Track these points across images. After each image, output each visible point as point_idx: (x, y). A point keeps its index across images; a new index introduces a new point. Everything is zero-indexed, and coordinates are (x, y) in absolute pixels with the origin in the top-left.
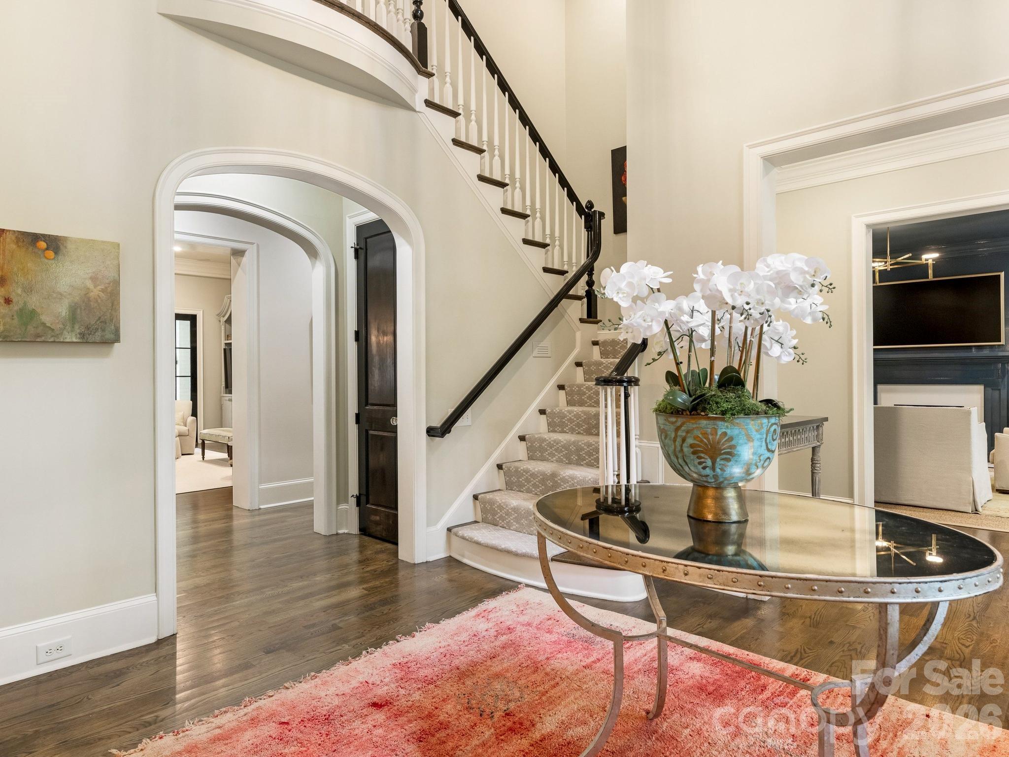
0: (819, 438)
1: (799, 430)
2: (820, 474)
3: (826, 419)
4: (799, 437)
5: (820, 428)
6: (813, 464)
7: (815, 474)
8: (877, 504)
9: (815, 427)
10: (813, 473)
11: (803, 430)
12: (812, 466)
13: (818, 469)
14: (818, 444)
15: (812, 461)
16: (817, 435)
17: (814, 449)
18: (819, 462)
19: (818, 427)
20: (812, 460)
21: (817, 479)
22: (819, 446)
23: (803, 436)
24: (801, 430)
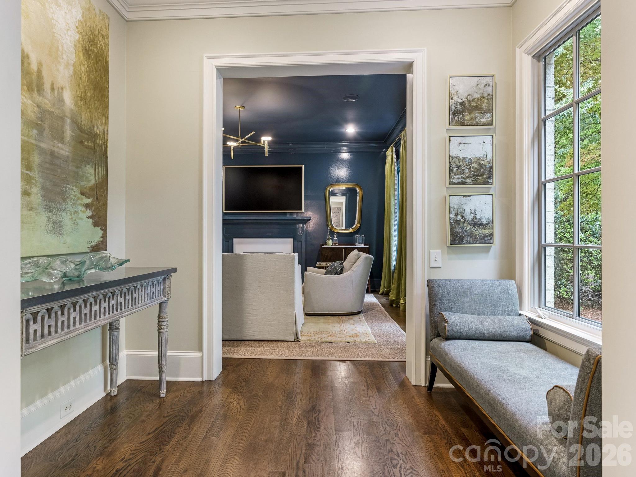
0: (166, 292)
1: (136, 287)
2: (167, 333)
3: (174, 270)
4: (135, 295)
5: (167, 281)
6: (159, 322)
7: (161, 334)
8: (227, 343)
9: (161, 280)
10: (159, 333)
11: (142, 286)
12: (158, 325)
13: (165, 327)
14: (165, 299)
15: (158, 319)
16: (163, 289)
17: (160, 305)
18: (165, 320)
19: (164, 280)
20: (159, 317)
21: (164, 339)
22: (166, 302)
23: (142, 294)
24: (139, 286)
